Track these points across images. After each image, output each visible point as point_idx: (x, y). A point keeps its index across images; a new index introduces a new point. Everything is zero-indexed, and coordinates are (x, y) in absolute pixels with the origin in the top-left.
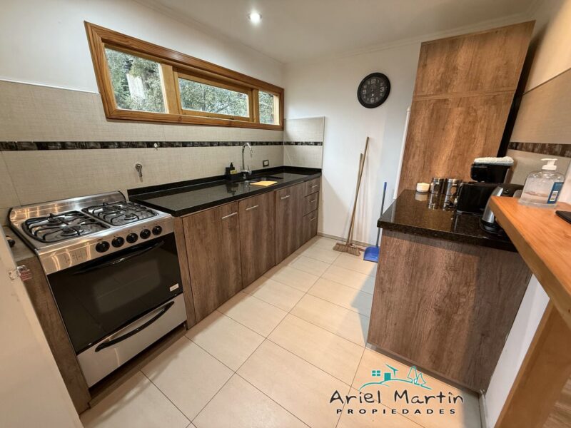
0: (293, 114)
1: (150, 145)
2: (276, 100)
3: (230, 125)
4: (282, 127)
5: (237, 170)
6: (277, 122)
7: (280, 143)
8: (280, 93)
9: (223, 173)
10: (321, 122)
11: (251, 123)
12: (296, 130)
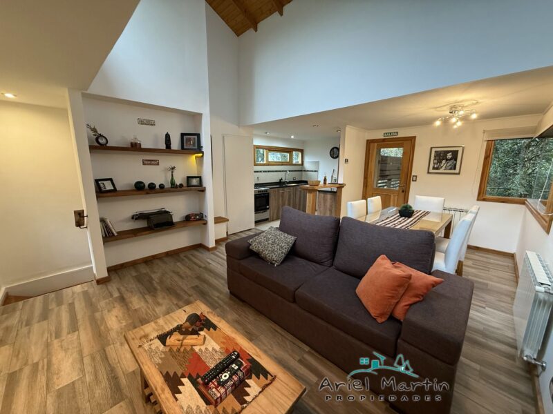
0: (307, 160)
1: (261, 172)
2: (300, 154)
3: (282, 165)
4: (302, 164)
5: (283, 180)
6: (300, 163)
7: (301, 171)
8: (302, 151)
9: (278, 181)
10: (317, 163)
11: (290, 163)
12: (307, 166)
